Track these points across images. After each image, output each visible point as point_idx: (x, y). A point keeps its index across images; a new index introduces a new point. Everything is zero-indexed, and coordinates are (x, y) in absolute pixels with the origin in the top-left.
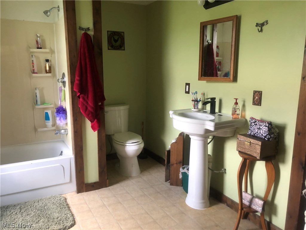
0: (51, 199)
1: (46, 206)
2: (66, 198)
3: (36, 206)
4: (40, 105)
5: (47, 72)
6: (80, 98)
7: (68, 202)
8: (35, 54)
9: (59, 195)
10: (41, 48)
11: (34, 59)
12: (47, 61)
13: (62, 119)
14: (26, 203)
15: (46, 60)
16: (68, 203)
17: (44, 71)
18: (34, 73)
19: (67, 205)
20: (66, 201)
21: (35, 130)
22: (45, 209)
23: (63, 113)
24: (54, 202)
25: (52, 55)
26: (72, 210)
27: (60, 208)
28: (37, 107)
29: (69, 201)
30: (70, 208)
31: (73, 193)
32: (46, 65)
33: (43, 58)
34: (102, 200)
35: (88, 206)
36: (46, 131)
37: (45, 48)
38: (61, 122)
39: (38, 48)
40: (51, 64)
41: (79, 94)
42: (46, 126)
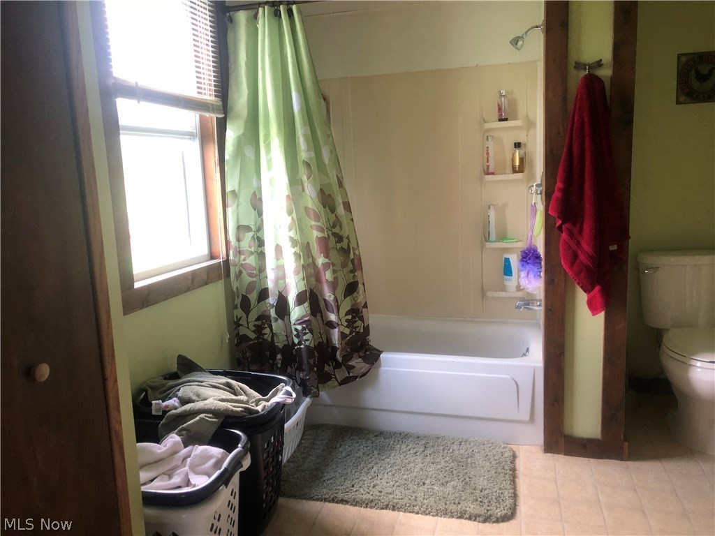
0: (485, 446)
1: (472, 457)
2: (517, 454)
3: (453, 450)
4: (495, 242)
5: (514, 171)
6: (562, 232)
7: (517, 464)
8: (494, 134)
9: (504, 443)
10: (506, 120)
11: (490, 144)
12: (518, 145)
13: (531, 275)
14: (438, 438)
15: (515, 144)
16: (517, 467)
17: (509, 168)
18: (488, 174)
19: (514, 470)
20: (514, 461)
21: (483, 293)
22: (467, 464)
23: (534, 264)
24: (489, 454)
25: (528, 131)
26: (518, 486)
27: (496, 473)
28: (488, 245)
29: (520, 464)
30: (517, 480)
31: (533, 449)
32: (514, 155)
33: (508, 140)
34: (596, 488)
35: (558, 488)
36: (504, 298)
37: (516, 118)
38: (530, 282)
39: (501, 120)
40: (525, 153)
41: (560, 222)
42: (503, 288)
